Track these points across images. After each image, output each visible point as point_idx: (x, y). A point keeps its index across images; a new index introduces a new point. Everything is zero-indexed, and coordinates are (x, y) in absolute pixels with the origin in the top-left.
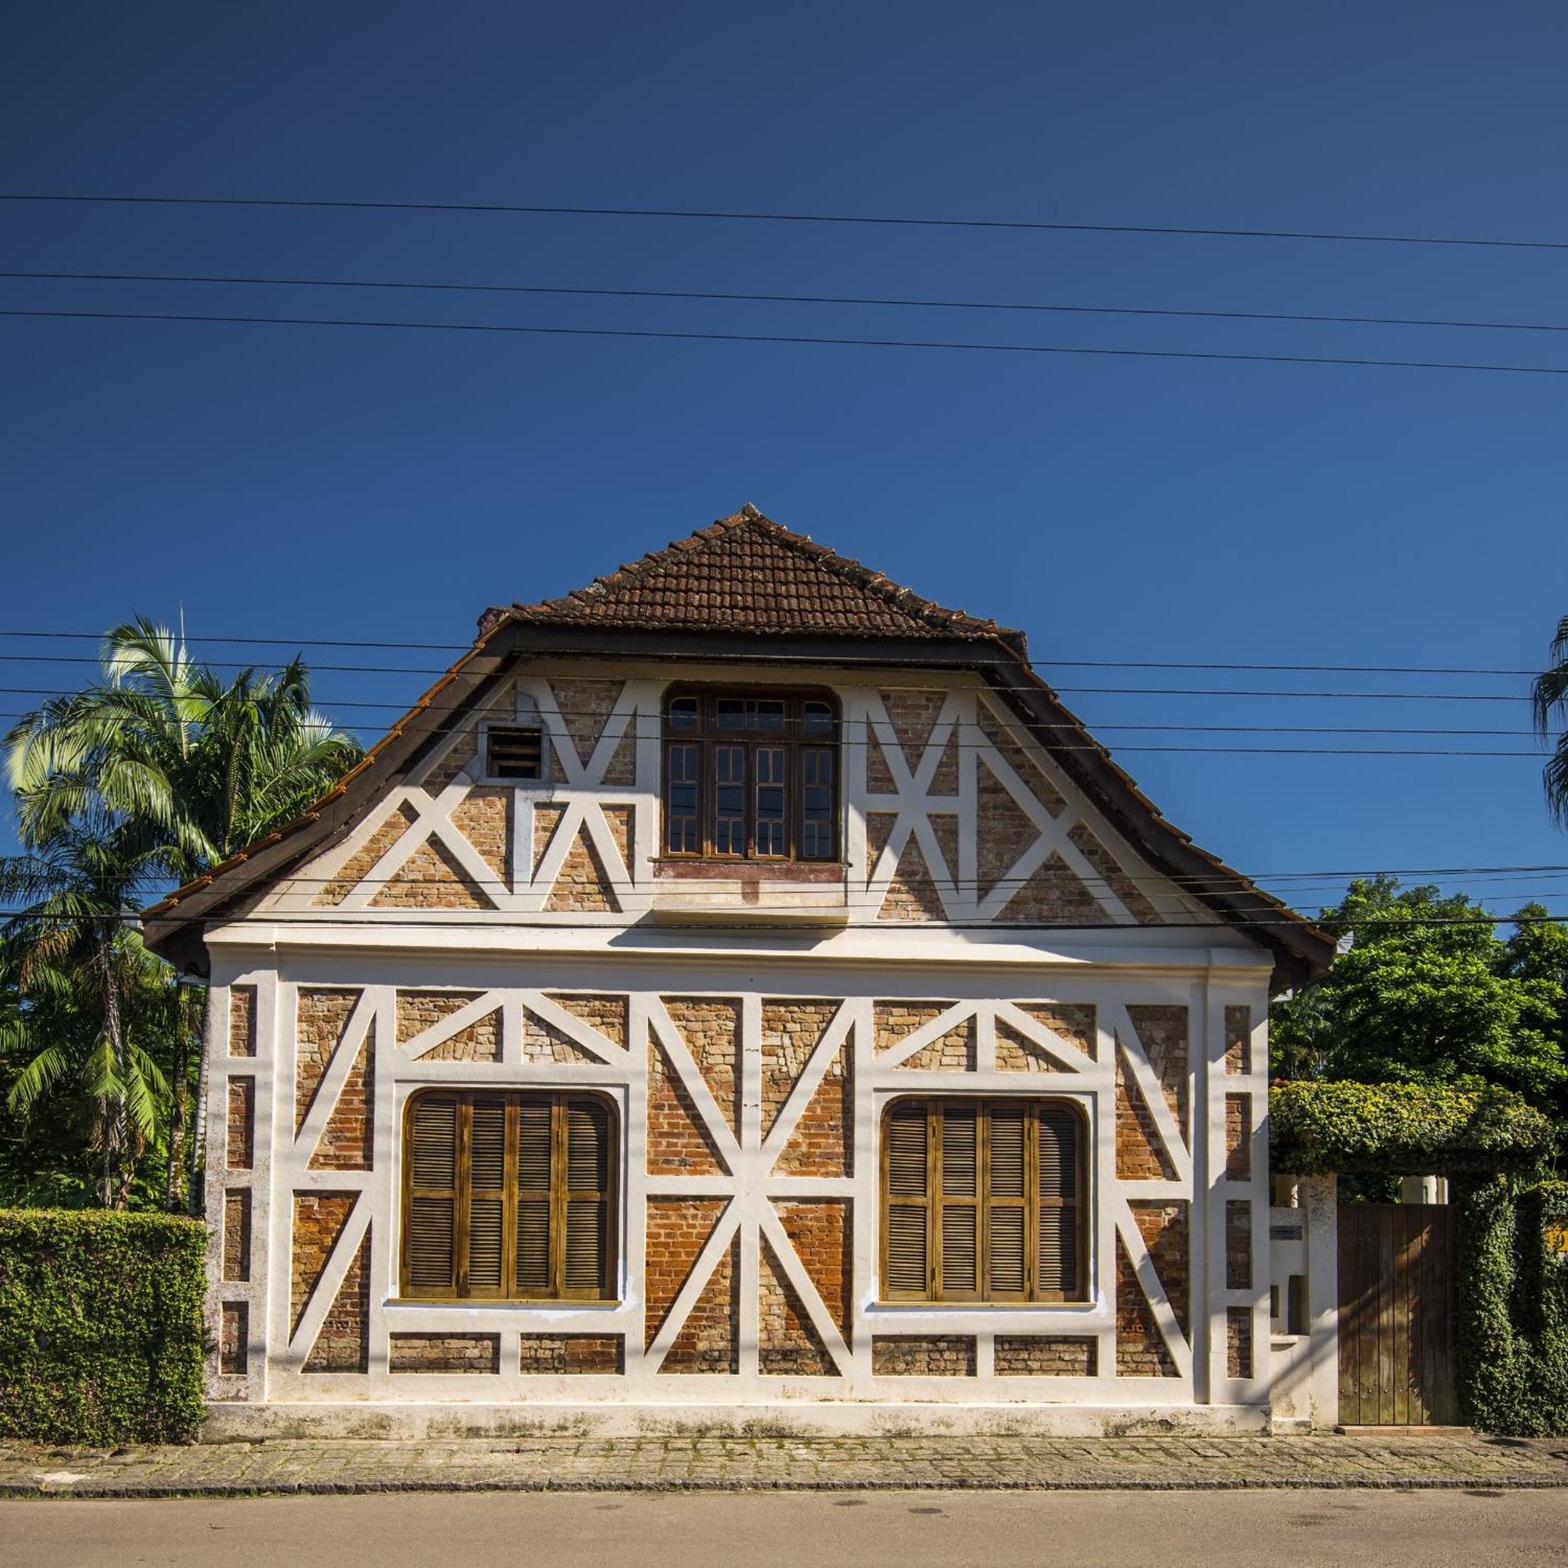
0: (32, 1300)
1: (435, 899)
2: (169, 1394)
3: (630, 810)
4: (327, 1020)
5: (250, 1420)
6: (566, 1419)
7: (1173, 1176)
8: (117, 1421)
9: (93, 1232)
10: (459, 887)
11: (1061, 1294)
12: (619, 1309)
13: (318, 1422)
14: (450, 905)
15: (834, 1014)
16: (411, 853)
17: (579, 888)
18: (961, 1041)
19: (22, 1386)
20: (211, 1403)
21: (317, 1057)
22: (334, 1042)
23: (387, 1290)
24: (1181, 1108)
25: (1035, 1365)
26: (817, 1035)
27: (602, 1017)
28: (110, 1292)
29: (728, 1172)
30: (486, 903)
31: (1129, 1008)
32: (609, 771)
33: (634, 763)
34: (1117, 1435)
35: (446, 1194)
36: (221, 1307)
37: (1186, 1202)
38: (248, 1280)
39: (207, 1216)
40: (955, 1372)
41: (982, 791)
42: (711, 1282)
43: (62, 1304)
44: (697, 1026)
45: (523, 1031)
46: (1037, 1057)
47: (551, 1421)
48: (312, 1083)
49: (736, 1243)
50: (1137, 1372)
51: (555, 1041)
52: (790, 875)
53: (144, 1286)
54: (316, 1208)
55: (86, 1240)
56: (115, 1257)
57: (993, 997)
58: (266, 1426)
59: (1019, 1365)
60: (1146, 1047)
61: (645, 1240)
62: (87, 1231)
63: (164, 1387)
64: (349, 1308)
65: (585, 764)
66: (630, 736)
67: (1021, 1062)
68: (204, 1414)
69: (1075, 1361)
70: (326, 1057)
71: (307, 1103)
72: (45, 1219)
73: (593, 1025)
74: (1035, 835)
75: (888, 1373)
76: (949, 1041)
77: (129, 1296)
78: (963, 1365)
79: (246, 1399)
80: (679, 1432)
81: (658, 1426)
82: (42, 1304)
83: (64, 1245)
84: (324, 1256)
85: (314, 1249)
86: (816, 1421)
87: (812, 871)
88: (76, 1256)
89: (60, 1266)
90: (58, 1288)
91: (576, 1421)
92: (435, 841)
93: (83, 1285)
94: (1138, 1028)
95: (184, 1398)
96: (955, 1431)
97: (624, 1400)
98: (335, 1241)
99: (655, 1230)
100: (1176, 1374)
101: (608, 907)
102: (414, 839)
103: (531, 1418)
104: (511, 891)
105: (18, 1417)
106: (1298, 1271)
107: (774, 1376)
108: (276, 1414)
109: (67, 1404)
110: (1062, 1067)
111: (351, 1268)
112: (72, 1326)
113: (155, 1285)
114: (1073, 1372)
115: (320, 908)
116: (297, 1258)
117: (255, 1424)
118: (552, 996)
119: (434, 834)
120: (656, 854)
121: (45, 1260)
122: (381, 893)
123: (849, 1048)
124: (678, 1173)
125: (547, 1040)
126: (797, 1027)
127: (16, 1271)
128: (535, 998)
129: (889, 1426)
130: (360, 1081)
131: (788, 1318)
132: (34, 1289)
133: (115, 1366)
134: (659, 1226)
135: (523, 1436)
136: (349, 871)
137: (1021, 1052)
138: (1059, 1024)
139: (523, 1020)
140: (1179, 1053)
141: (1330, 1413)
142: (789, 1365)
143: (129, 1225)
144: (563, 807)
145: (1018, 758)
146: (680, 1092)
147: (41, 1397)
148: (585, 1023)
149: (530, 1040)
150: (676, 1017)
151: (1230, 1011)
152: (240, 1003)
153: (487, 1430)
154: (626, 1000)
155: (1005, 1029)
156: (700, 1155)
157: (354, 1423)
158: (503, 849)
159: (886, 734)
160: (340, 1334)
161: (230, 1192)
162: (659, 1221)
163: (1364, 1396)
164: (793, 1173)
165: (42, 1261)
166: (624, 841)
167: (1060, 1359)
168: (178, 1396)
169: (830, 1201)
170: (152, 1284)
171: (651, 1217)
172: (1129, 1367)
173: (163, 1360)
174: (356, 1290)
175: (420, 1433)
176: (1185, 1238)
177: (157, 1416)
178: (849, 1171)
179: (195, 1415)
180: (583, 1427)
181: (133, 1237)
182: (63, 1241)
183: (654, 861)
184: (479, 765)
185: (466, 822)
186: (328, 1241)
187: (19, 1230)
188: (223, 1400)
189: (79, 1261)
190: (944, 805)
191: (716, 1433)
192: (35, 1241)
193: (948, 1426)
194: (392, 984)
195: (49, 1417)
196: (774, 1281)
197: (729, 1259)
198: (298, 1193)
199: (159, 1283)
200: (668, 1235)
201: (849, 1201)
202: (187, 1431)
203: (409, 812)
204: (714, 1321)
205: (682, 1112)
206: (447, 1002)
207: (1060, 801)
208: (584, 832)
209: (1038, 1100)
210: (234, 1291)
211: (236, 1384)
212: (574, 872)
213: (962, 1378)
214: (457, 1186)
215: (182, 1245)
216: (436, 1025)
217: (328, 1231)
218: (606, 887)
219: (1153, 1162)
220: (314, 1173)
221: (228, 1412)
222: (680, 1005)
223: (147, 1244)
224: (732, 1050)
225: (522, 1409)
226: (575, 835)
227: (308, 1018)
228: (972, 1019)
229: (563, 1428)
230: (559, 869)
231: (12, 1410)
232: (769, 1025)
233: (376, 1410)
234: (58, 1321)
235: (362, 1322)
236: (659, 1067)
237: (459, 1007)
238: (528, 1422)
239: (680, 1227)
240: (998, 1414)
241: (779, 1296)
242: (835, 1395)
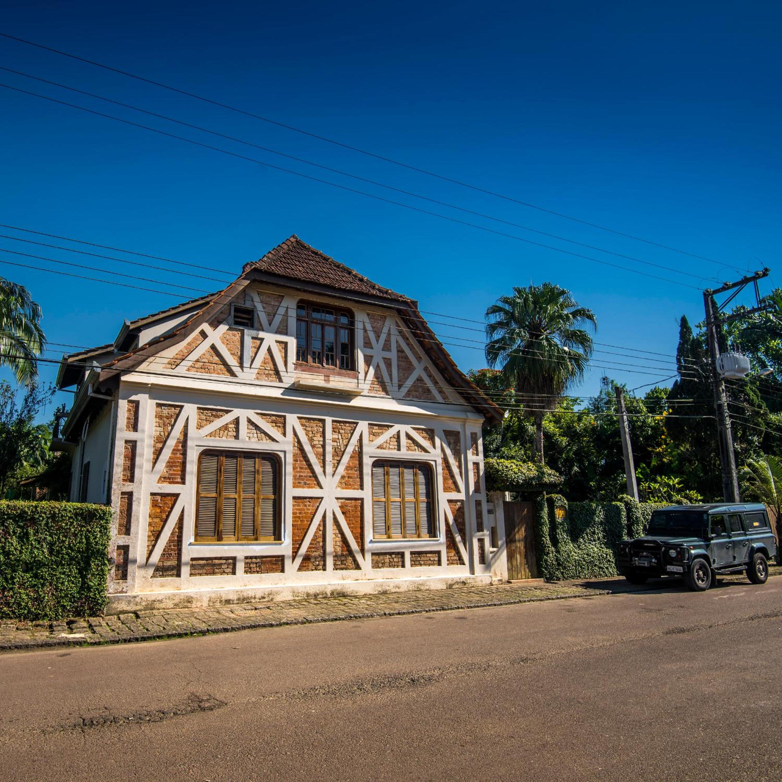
0: (21, 546)
1: (212, 371)
2: (91, 592)
3: (286, 344)
4: (167, 418)
5: (129, 602)
6: (265, 594)
7: (459, 491)
8: (64, 607)
9: (57, 512)
10: (222, 366)
11: (428, 535)
12: (283, 545)
13: (161, 601)
14: (219, 374)
15: (355, 428)
16: (203, 352)
17: (267, 372)
18: (395, 440)
19: (13, 591)
20: (111, 595)
21: (162, 434)
22: (170, 428)
23: (190, 538)
24: (460, 467)
25: (422, 563)
26: (350, 435)
27: (276, 423)
28: (63, 542)
29: (321, 487)
30: (233, 374)
31: (444, 431)
32: (278, 328)
33: (287, 326)
34: (450, 588)
35: (214, 495)
36: (116, 547)
37: (463, 500)
38: (129, 535)
39: (112, 505)
40: (398, 566)
41: (398, 351)
42: (316, 533)
43: (38, 548)
44: (309, 429)
45: (246, 427)
46: (418, 447)
47: (259, 595)
48: (160, 445)
49: (324, 517)
50: (452, 564)
51: (258, 432)
52: (339, 374)
53: (81, 539)
54: (159, 501)
55: (53, 516)
56: (67, 524)
57: (405, 424)
58: (137, 605)
59: (417, 563)
60: (449, 445)
61: (292, 515)
62: (54, 511)
63: (89, 588)
64: (173, 547)
65: (270, 324)
66: (286, 315)
67: (413, 448)
68: (107, 600)
69: (434, 560)
70: (166, 434)
71: (158, 453)
72: (32, 506)
73: (273, 426)
74: (414, 369)
75: (376, 568)
76: (392, 439)
77: (73, 544)
78: (400, 564)
79: (126, 592)
80: (307, 597)
81: (300, 595)
82: (27, 549)
83: (41, 518)
84: (162, 523)
85: (157, 520)
86: (356, 589)
87: (347, 374)
88: (47, 524)
89: (38, 529)
90: (36, 540)
91: (269, 594)
92: (213, 347)
93: (49, 538)
94: (446, 438)
95: (99, 593)
96: (401, 590)
97: (284, 584)
98: (168, 516)
99: (295, 511)
100: (464, 564)
101: (277, 380)
102: (205, 346)
103: (251, 594)
104: (242, 370)
105: (11, 607)
106: (493, 526)
107: (338, 571)
108: (141, 598)
109: (38, 600)
110: (426, 451)
111: (174, 529)
112: (42, 559)
113: (87, 538)
114: (433, 564)
115: (165, 370)
116: (150, 524)
117: (131, 605)
118: (258, 414)
119: (213, 345)
120: (295, 362)
121: (30, 526)
122: (191, 366)
123: (361, 440)
124: (303, 487)
125: (255, 431)
126: (343, 431)
127: (14, 532)
128: (251, 413)
129: (380, 589)
130: (180, 445)
131: (342, 547)
132: (23, 541)
133: (63, 579)
134: (297, 509)
135: (248, 603)
136: (178, 356)
137: (413, 445)
138: (425, 435)
139: (246, 423)
140: (458, 448)
141: (506, 576)
142: (343, 566)
143: (74, 509)
144: (262, 340)
145: (408, 341)
146: (304, 455)
147: (24, 596)
148: (269, 425)
149: (249, 431)
150: (302, 425)
151: (472, 434)
152: (131, 408)
153: (233, 601)
154: (284, 417)
155: (408, 437)
156: (311, 480)
157: (177, 601)
158: (239, 353)
159: (369, 327)
160: (168, 559)
161: (123, 493)
162: (296, 507)
163: (514, 569)
164: (343, 488)
165: (28, 527)
166: (283, 355)
167: (430, 560)
168: (97, 592)
169: (356, 499)
170: (85, 537)
171: (294, 505)
172: (451, 562)
173: (88, 574)
174: (176, 538)
175: (205, 604)
176: (463, 513)
177: (85, 603)
178: (362, 487)
179: (104, 601)
180: (271, 596)
181: (76, 515)
182: (41, 516)
183: (294, 364)
184: (231, 319)
185: (225, 341)
186: (164, 516)
187: (19, 511)
188: (115, 593)
189: (48, 527)
190: (387, 355)
191: (321, 596)
192: (26, 517)
193: (399, 588)
194: (196, 404)
195: (28, 607)
196: (337, 532)
197: (322, 523)
198: (152, 494)
199: (89, 537)
200: (300, 513)
201: (362, 500)
202: (100, 610)
203: (204, 335)
204: (317, 549)
205: (304, 463)
206: (217, 413)
207: (420, 358)
208: (269, 350)
209: (418, 462)
210: (122, 540)
211: (123, 585)
212: (265, 365)
213: (400, 568)
214: (218, 492)
215: (101, 518)
216: (212, 424)
217: (165, 512)
218: (277, 372)
219: (453, 486)
220: (160, 485)
221: (118, 599)
222: (303, 420)
223: (84, 519)
224: (321, 439)
225: (248, 590)
226: (266, 351)
227: (159, 416)
228: (399, 432)
229: (264, 598)
230: (260, 364)
231: (8, 604)
232: (334, 430)
233: (187, 595)
234: (35, 557)
235: (178, 554)
236: (296, 444)
237: (222, 416)
238: (250, 596)
239: (304, 510)
240: (414, 582)
241: (339, 539)
242: (360, 578)
